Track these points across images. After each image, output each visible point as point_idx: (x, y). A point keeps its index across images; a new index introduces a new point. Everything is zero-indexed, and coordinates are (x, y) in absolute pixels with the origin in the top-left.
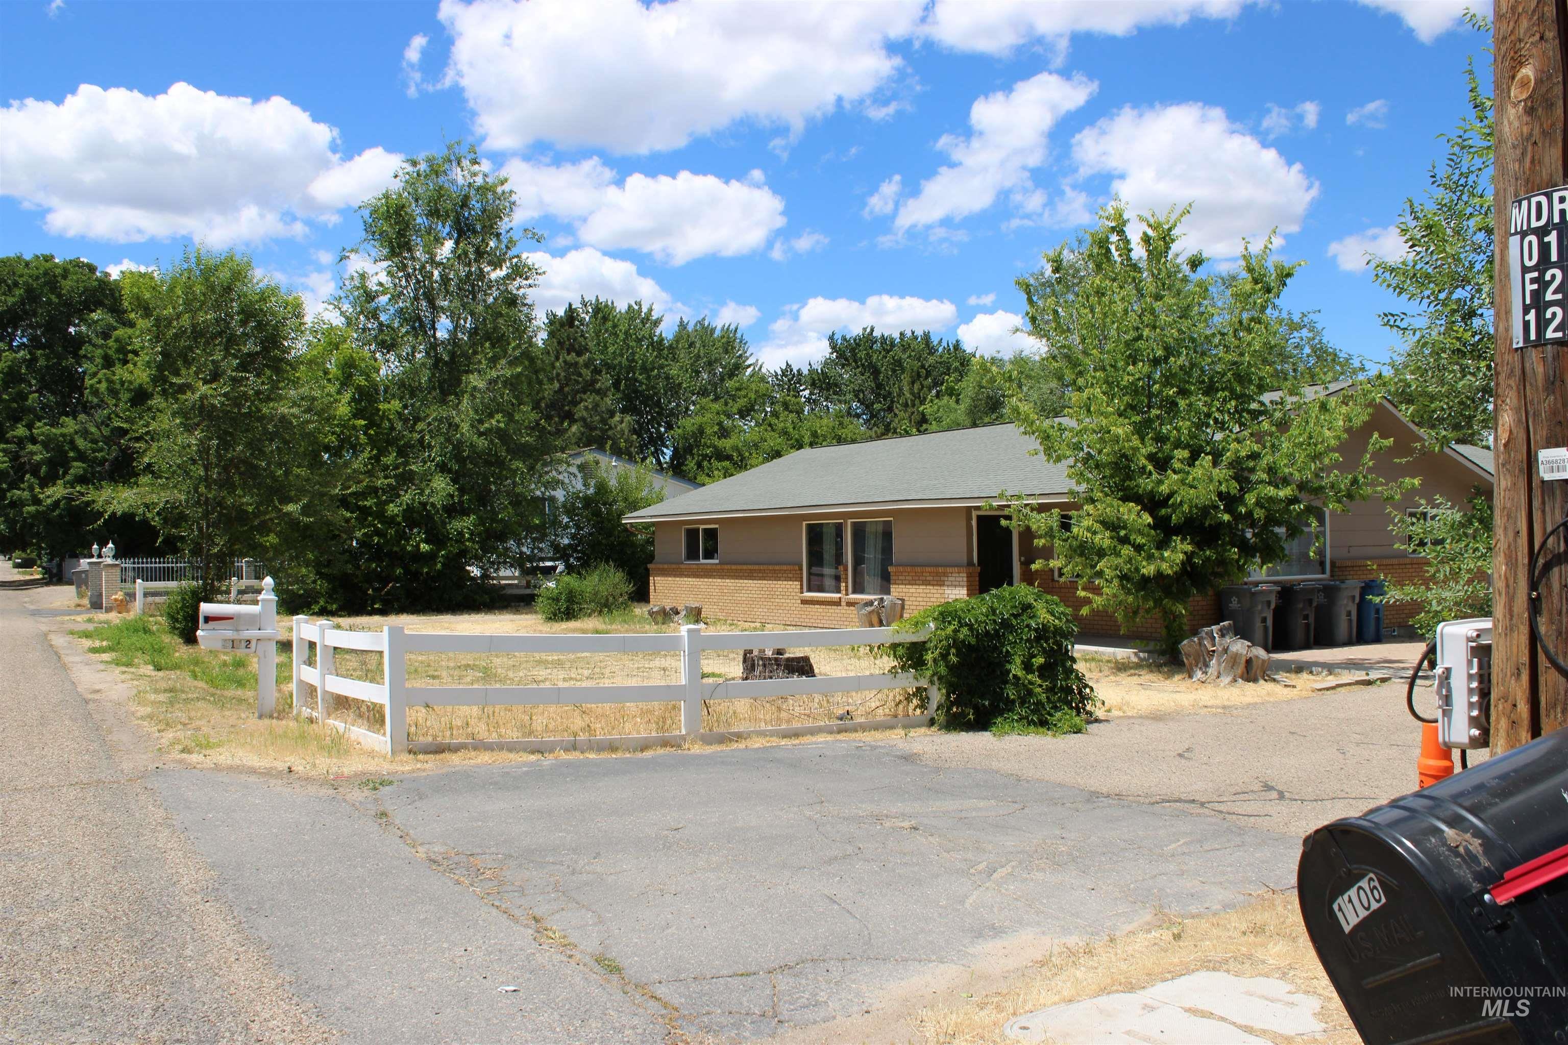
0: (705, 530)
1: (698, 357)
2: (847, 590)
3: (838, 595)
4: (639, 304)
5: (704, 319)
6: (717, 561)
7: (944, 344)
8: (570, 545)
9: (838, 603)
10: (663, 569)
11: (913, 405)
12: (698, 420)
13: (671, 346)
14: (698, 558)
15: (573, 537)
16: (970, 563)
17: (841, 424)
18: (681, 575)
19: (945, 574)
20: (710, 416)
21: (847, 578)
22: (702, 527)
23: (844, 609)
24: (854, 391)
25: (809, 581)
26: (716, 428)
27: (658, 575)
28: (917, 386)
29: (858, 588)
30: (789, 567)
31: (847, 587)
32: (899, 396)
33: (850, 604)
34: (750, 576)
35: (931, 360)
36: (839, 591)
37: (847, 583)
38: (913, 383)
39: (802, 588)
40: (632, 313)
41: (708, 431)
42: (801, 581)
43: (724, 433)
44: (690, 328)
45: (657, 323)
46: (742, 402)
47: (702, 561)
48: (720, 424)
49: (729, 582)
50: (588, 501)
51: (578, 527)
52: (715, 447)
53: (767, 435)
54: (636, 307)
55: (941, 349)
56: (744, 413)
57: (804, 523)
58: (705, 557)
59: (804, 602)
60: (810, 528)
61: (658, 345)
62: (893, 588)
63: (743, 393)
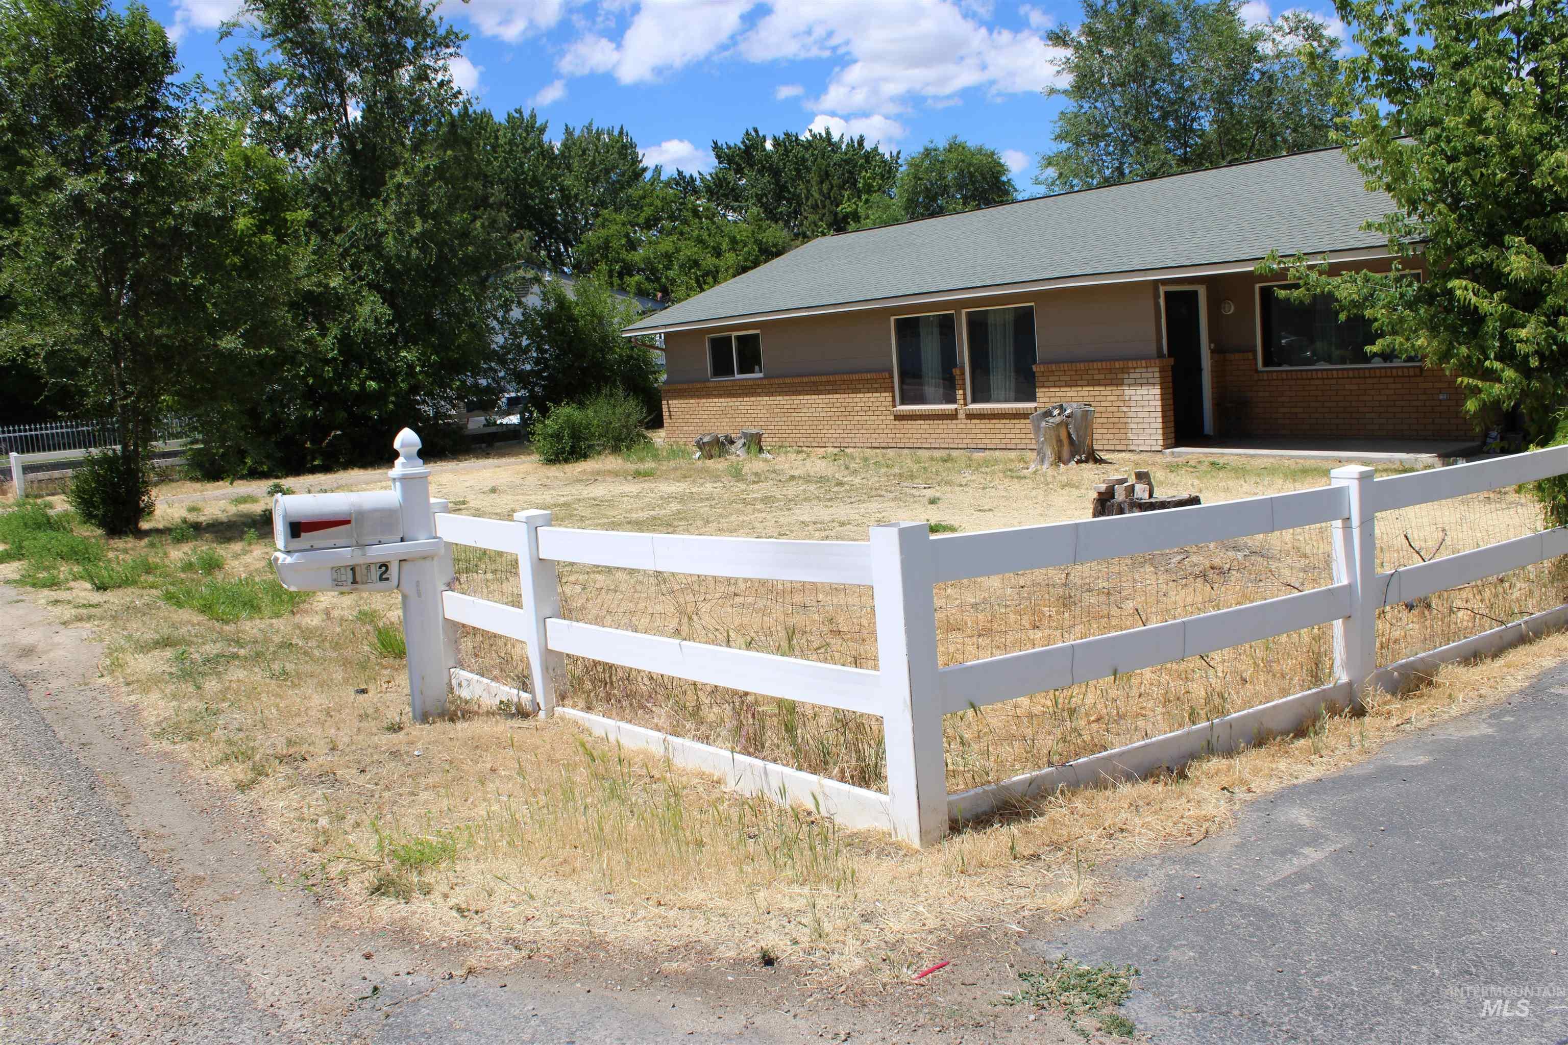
0: (739, 338)
1: (593, 164)
2: (965, 399)
3: (952, 407)
4: (519, 111)
5: (591, 124)
6: (761, 375)
7: (846, 140)
8: (532, 370)
9: (953, 416)
10: (685, 390)
11: (824, 207)
12: (603, 233)
13: (562, 153)
14: (733, 373)
15: (537, 362)
16: (1160, 355)
17: (760, 227)
18: (708, 395)
19: (1124, 370)
20: (615, 227)
21: (964, 384)
22: (734, 334)
23: (962, 423)
24: (757, 195)
25: (902, 391)
26: (623, 241)
27: (675, 398)
28: (825, 187)
29: (980, 394)
30: (874, 376)
31: (965, 394)
32: (807, 199)
33: (970, 416)
34: (814, 389)
35: (836, 158)
36: (954, 401)
37: (964, 390)
38: (822, 182)
39: (894, 401)
40: (516, 122)
41: (614, 244)
42: (893, 392)
43: (632, 245)
44: (577, 133)
45: (542, 130)
46: (648, 211)
47: (738, 376)
48: (627, 235)
49: (781, 400)
50: (549, 319)
51: (540, 350)
52: (623, 261)
53: (682, 244)
54: (517, 115)
55: (844, 147)
56: (648, 225)
57: (893, 318)
58: (741, 371)
59: (899, 417)
60: (902, 325)
61: (546, 153)
62: (1040, 393)
63: (648, 201)
